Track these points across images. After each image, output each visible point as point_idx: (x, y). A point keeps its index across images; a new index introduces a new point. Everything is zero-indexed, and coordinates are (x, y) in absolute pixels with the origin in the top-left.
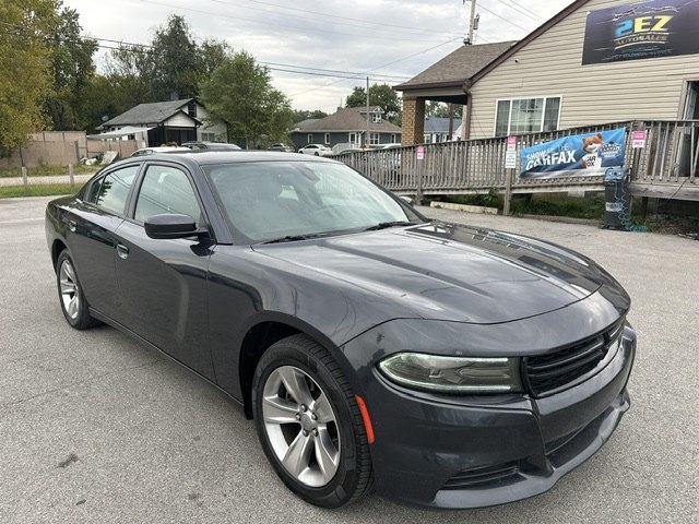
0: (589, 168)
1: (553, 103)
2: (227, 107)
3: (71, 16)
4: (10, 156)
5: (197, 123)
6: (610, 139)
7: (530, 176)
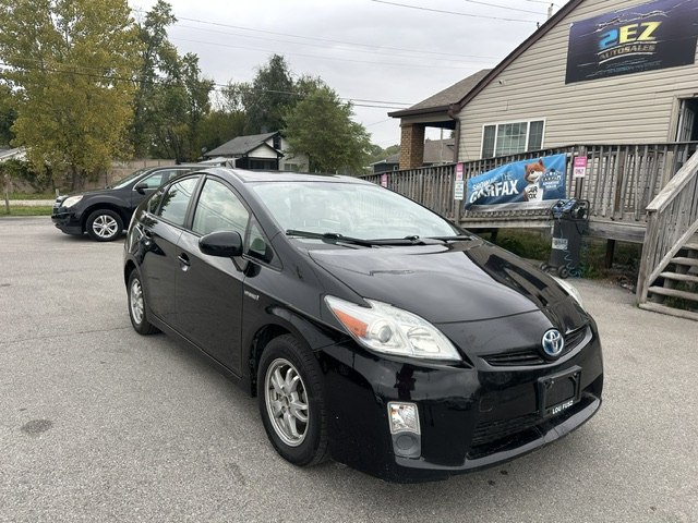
0: (531, 201)
1: (537, 126)
2: (305, 141)
3: (192, 60)
4: (97, 181)
5: (279, 155)
6: (550, 166)
7: (475, 208)
